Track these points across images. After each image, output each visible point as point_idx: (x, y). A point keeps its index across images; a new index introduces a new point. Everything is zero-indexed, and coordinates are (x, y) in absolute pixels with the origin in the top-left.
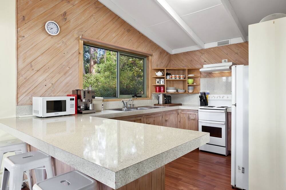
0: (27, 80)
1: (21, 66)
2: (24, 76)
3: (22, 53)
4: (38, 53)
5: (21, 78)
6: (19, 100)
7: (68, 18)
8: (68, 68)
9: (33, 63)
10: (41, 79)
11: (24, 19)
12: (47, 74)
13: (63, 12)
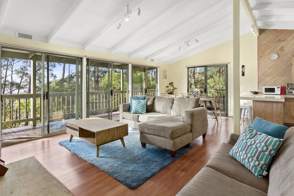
0: (262, 80)
1: (259, 75)
2: (261, 79)
3: (260, 70)
4: (267, 69)
5: (260, 80)
6: (259, 87)
7: (284, 49)
8: (284, 73)
9: (265, 73)
10: (268, 79)
11: (261, 57)
12: (272, 77)
13: (281, 47)
